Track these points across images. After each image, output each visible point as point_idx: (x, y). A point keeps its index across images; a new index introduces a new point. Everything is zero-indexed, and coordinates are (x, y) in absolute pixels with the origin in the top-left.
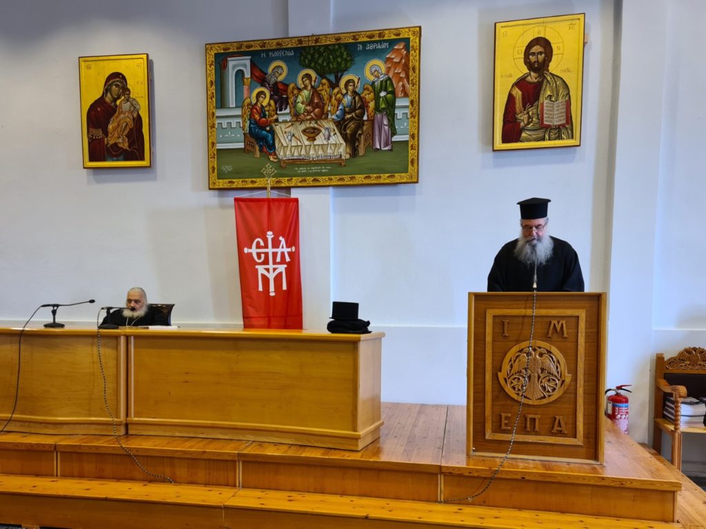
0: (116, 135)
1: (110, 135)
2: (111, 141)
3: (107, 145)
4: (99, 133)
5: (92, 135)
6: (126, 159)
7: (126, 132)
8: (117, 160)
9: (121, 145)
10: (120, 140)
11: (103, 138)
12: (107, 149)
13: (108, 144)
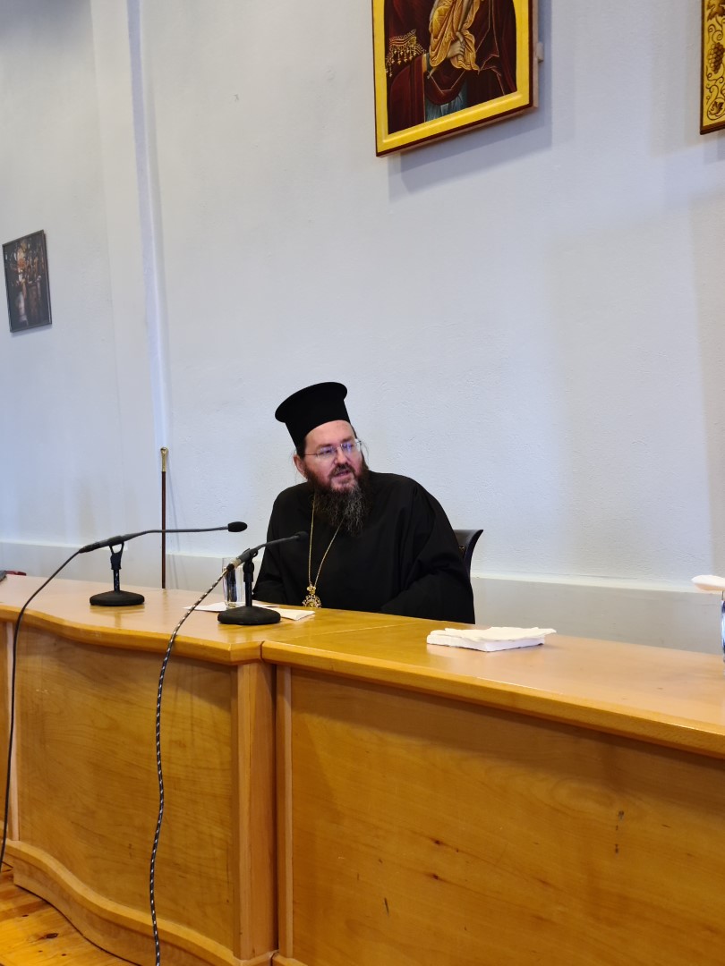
0: (448, 34)
1: (433, 41)
2: (434, 58)
3: (427, 74)
4: (410, 43)
5: (396, 57)
6: (470, 102)
7: (471, 18)
8: (450, 111)
9: (457, 64)
10: (458, 48)
11: (419, 56)
12: (428, 82)
13: (430, 68)
